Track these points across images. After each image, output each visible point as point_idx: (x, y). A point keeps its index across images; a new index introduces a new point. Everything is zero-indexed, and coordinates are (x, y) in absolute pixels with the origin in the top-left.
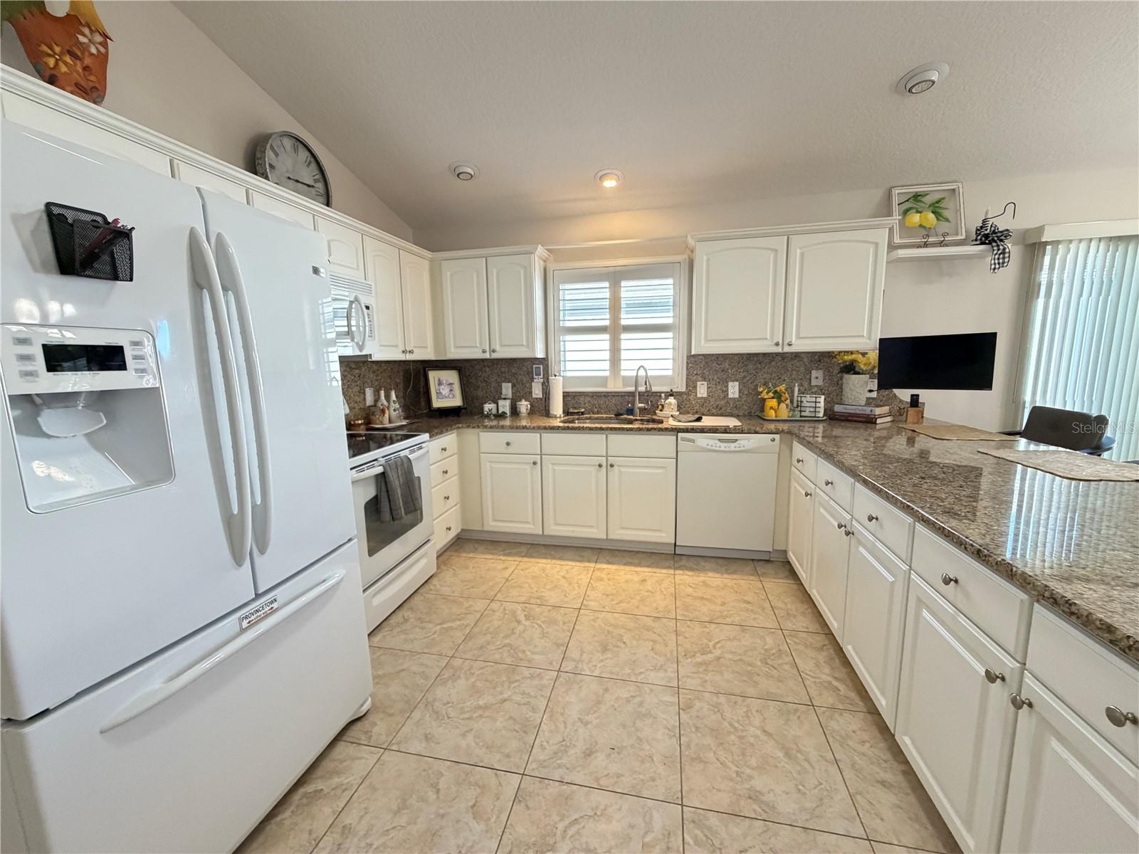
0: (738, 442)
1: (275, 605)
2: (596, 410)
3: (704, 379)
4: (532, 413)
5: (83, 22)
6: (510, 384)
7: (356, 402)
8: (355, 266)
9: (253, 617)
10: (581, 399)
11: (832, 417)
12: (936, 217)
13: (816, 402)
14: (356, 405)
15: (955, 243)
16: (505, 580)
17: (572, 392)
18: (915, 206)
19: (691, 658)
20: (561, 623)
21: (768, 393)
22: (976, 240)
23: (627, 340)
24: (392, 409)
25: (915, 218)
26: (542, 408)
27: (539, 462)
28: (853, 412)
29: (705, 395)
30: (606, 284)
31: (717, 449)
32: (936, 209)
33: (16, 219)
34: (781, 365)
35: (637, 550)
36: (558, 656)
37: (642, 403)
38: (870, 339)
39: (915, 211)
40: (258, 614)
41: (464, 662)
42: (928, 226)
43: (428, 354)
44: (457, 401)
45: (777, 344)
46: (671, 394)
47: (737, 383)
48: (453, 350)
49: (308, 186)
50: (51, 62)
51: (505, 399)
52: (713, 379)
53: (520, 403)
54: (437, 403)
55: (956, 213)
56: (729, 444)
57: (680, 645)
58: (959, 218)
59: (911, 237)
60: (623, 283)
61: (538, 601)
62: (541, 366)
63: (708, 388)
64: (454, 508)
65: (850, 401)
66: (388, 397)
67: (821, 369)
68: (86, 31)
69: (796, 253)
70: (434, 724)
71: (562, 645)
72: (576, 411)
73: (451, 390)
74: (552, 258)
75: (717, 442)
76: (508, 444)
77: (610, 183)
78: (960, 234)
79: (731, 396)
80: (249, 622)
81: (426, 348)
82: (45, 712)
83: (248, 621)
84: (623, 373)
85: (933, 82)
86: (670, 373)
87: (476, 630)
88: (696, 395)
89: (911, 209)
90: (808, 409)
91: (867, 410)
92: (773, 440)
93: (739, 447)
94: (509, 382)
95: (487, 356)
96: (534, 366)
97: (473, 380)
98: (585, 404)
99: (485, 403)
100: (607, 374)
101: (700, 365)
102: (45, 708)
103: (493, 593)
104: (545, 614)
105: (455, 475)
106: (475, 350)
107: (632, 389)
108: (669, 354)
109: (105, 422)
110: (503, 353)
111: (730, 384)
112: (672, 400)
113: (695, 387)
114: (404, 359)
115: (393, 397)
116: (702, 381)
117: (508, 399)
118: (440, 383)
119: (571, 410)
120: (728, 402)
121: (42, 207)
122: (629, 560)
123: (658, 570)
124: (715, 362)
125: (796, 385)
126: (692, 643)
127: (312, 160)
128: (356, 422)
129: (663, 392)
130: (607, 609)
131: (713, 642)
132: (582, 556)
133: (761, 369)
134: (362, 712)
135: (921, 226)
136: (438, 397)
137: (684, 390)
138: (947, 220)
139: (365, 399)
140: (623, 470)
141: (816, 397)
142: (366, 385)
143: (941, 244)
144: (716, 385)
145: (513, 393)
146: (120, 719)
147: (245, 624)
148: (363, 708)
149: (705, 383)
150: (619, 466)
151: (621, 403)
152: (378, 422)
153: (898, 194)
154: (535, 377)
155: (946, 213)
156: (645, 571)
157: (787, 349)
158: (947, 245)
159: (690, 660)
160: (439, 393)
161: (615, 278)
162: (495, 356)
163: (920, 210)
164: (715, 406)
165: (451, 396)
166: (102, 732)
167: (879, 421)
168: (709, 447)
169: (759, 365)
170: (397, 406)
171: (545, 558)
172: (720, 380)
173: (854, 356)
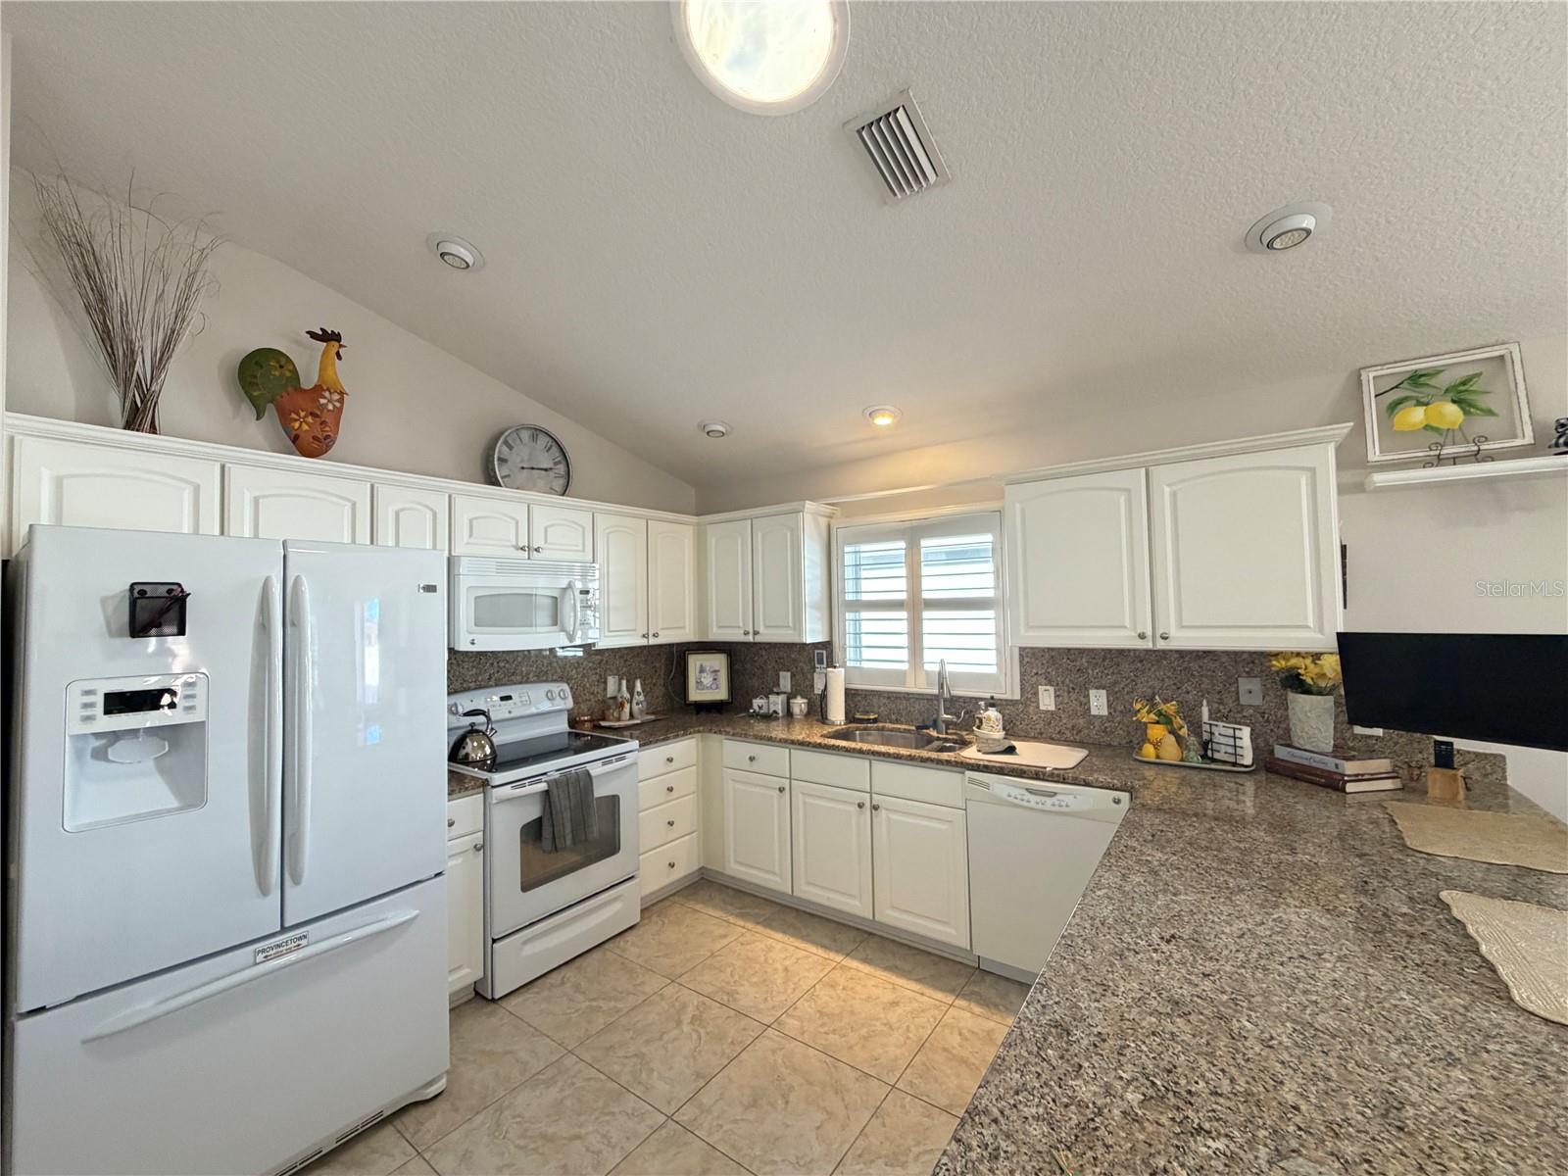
0: (1058, 797)
1: (304, 942)
2: (893, 717)
3: (1050, 683)
4: (809, 714)
5: (325, 388)
6: (789, 674)
7: (593, 694)
8: (580, 548)
9: (271, 952)
10: (875, 700)
11: (1268, 766)
12: (1463, 409)
13: (1235, 738)
14: (592, 697)
15: (1504, 453)
16: (709, 954)
17: (862, 690)
18: (1414, 394)
19: (865, 1163)
20: (730, 1040)
21: (1149, 712)
22: (1557, 445)
23: (932, 621)
24: (634, 702)
25: (1416, 416)
26: (818, 710)
27: (787, 788)
28: (1306, 763)
29: (1052, 708)
30: (902, 544)
31: (1025, 803)
32: (1461, 395)
33: (104, 601)
34: (1178, 666)
35: (922, 948)
36: (684, 1094)
37: (948, 714)
38: (1321, 631)
39: (1414, 402)
40: (279, 950)
41: (577, 1062)
42: (1446, 427)
43: (687, 634)
44: (721, 694)
45: (1142, 636)
46: (992, 703)
47: (1104, 691)
48: (714, 630)
49: (546, 470)
50: (297, 425)
51: (778, 694)
52: (1063, 683)
53: (796, 701)
54: (695, 695)
55: (1510, 396)
56: (1043, 799)
57: (866, 1135)
58: (1516, 407)
59: (1405, 449)
60: (924, 543)
61: (725, 998)
62: (825, 652)
63: (1057, 696)
64: (687, 838)
65: (1302, 742)
66: (631, 689)
67: (1256, 677)
68: (327, 394)
69: (1164, 495)
70: (485, 1139)
71: (703, 1078)
72: (866, 717)
73: (715, 679)
74: (838, 514)
75: (1025, 792)
76: (752, 759)
77: (883, 421)
78: (1520, 434)
79: (1094, 712)
80: (266, 957)
81: (683, 628)
82: (42, 1010)
83: (264, 955)
84: (927, 667)
85: (1308, 232)
86: (993, 670)
87: (624, 1021)
88: (1038, 707)
89: (1405, 399)
90: (1223, 749)
91: (1330, 764)
92: (1117, 801)
93: (1060, 806)
94: (788, 671)
95: (750, 638)
96: (816, 651)
97: (748, 666)
98: (879, 708)
99: (756, 698)
100: (905, 667)
101: (1040, 663)
102: (42, 1005)
103: (679, 970)
104: (720, 1021)
105: (694, 793)
106: (736, 631)
107: (935, 691)
108: (991, 642)
109: (167, 749)
110: (767, 635)
111: (1092, 693)
112: (992, 713)
113: (1036, 694)
114: (646, 644)
115: (638, 687)
116: (1046, 685)
117: (784, 693)
118: (702, 670)
119: (858, 716)
120: (1090, 723)
121: (128, 587)
122: (898, 963)
123: (929, 991)
124: (1065, 657)
125: (1205, 702)
126: (887, 1138)
127: (554, 443)
128: (582, 718)
129: (981, 699)
130: (806, 1038)
131: (921, 1149)
132: (835, 941)
133: (1143, 672)
134: (428, 1094)
135: (1427, 427)
136: (697, 688)
137: (1017, 696)
138: (1490, 413)
139: (605, 689)
140: (894, 816)
141: (1234, 729)
142: (609, 672)
143: (1477, 457)
144: (1069, 692)
145: (792, 686)
146: (107, 1031)
147: (260, 958)
148: (429, 1090)
149: (1051, 689)
150: (887, 809)
151: (928, 710)
152: (611, 718)
153: (1374, 378)
154: (817, 666)
155: (1483, 402)
156: (908, 987)
157: (1161, 645)
158: (1484, 460)
159: (862, 1166)
160: (699, 683)
161: (913, 534)
162: (758, 639)
163: (1425, 400)
164: (1069, 726)
165: (714, 686)
166: (84, 1042)
167: (1350, 787)
168: (1011, 799)
169: (1139, 665)
170: (642, 698)
171: (784, 932)
172: (1076, 685)
173: (1294, 662)
